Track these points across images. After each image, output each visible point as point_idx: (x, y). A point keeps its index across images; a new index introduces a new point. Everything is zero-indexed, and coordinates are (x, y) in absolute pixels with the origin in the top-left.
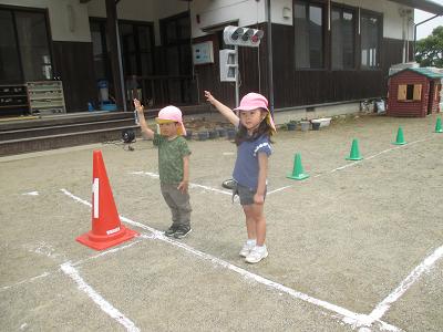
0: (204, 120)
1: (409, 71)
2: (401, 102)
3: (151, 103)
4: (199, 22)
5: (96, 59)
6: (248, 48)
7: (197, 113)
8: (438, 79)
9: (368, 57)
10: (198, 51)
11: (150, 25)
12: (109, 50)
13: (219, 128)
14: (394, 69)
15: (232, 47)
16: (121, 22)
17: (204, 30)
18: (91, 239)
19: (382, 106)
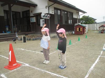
0: (33, 35)
1: (79, 25)
2: (78, 32)
3: (20, 31)
4: (32, 12)
5: (5, 20)
6: (47, 19)
7: (32, 34)
8: (85, 27)
9: (70, 22)
10: (32, 19)
11: (20, 13)
12: (9, 18)
13: (37, 37)
14: (76, 24)
15: (43, 19)
16: (12, 11)
17: (33, 14)
18: (8, 67)
19: (73, 32)
